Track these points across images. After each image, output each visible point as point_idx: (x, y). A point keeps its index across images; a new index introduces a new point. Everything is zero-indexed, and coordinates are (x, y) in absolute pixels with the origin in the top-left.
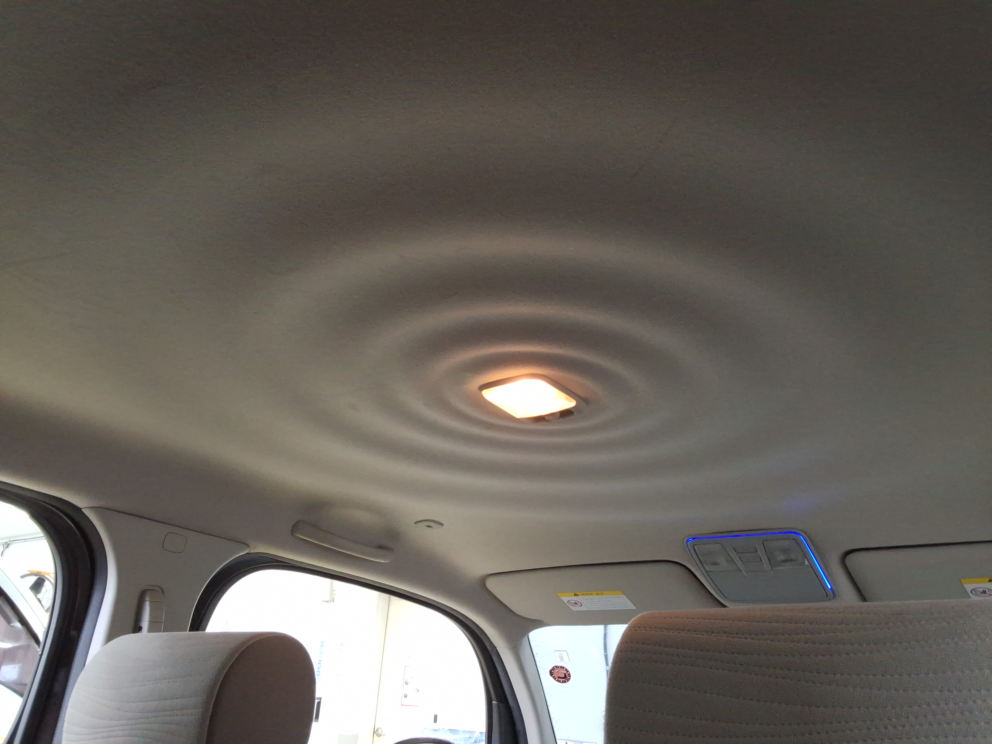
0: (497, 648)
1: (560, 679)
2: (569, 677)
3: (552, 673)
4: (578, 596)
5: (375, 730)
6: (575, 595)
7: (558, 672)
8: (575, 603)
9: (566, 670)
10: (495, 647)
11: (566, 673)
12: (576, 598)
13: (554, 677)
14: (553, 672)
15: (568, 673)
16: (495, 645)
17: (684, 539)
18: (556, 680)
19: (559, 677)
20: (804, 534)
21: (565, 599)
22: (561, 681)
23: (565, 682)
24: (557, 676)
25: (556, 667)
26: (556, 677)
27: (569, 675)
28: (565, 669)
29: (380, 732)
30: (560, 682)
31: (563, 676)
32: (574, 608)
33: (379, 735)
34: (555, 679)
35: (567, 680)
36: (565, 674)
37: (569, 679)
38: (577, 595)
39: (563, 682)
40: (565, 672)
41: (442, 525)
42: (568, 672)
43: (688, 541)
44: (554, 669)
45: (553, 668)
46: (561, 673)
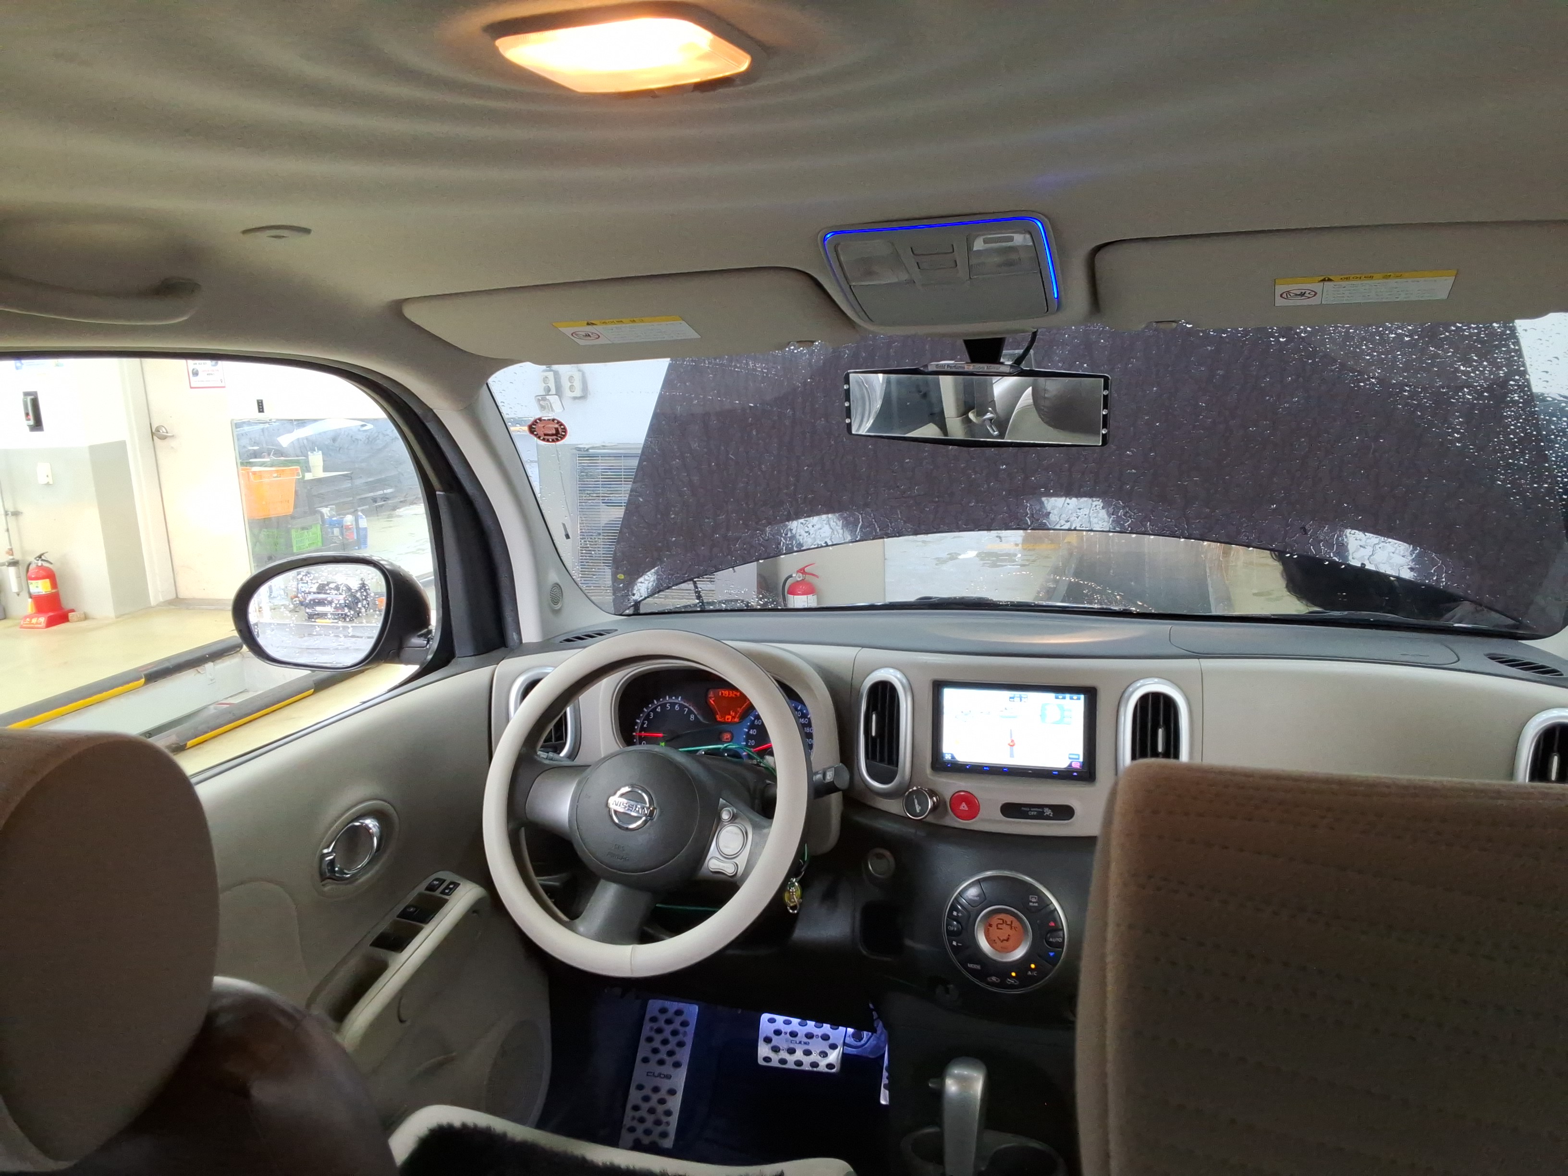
0: (435, 411)
1: (546, 437)
2: (563, 433)
3: (533, 430)
4: (594, 326)
5: (154, 430)
6: (588, 324)
7: (544, 427)
8: (586, 335)
9: (558, 422)
10: (431, 410)
11: (559, 427)
12: (589, 329)
13: (536, 435)
14: (534, 428)
15: (562, 427)
16: (431, 407)
17: (819, 233)
18: (542, 438)
19: (545, 435)
20: (1042, 217)
21: (568, 330)
22: (551, 440)
23: (558, 440)
24: (543, 433)
25: (540, 419)
26: (541, 433)
27: (565, 430)
28: (556, 421)
29: (163, 432)
30: (548, 441)
31: (554, 432)
32: (582, 342)
33: (163, 438)
34: (539, 438)
35: (560, 437)
36: (557, 430)
37: (564, 436)
38: (593, 324)
39: (553, 441)
40: (557, 426)
41: (307, 231)
42: (562, 424)
43: (825, 239)
44: (537, 423)
45: (535, 421)
46: (550, 429)
